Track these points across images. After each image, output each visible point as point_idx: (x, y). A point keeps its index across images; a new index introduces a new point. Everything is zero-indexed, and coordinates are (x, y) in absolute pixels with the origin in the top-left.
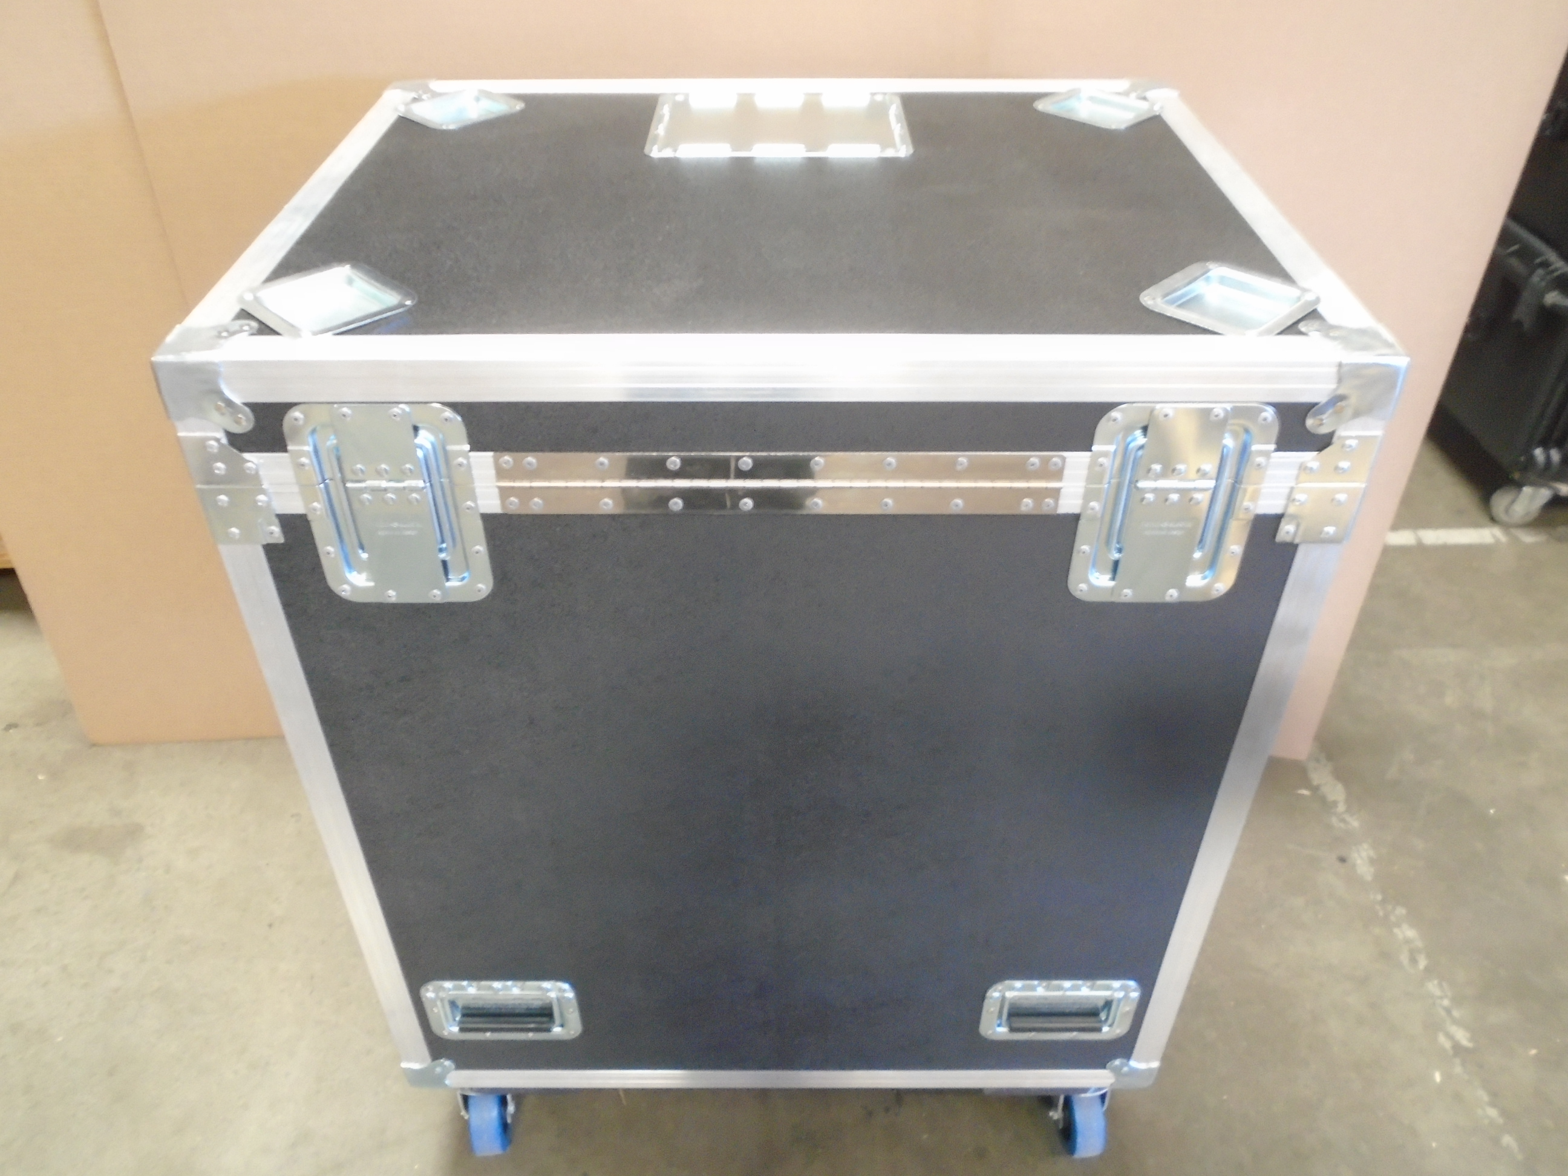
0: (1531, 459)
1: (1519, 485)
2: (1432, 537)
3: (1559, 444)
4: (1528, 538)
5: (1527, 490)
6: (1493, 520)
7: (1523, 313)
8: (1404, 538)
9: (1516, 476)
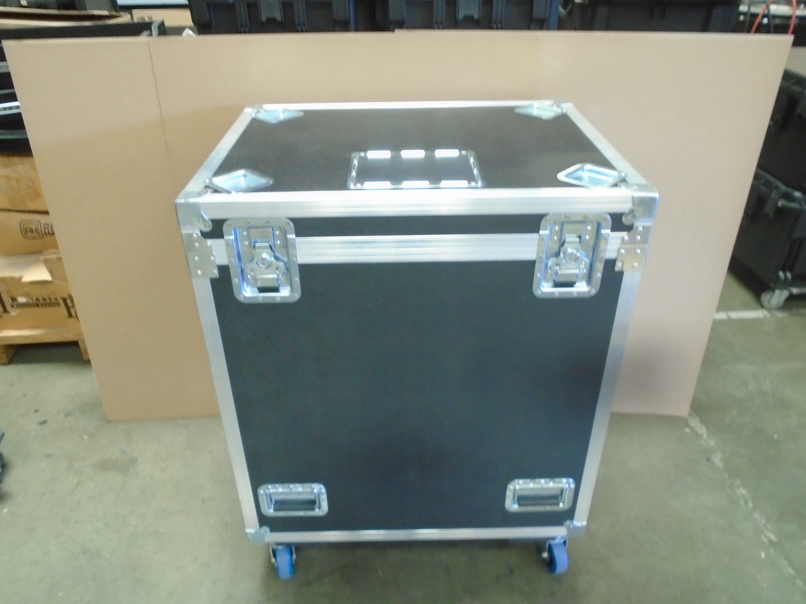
0: (778, 277)
1: (773, 290)
2: (735, 315)
3: (791, 270)
4: (780, 315)
5: (777, 292)
6: (762, 307)
7: (769, 210)
8: (722, 316)
9: (772, 285)
